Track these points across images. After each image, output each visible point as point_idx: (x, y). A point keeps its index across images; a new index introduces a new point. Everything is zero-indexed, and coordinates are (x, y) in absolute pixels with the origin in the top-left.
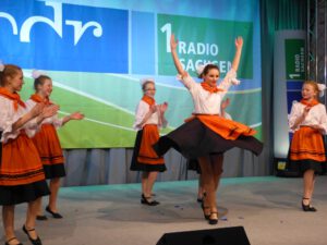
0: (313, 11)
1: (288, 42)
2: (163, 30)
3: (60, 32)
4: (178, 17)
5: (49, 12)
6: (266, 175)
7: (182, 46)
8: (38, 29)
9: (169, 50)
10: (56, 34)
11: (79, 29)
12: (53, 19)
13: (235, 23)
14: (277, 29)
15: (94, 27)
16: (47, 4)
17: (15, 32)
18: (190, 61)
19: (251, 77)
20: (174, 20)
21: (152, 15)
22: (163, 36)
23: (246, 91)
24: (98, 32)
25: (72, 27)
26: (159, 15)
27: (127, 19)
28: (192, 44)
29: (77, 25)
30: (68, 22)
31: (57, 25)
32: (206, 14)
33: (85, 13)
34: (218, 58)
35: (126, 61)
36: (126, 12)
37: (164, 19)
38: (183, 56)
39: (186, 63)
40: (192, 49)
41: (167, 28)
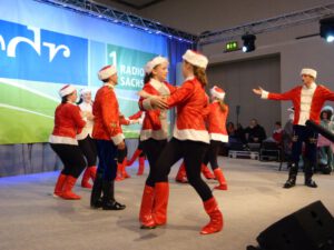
2: (111, 55)
4: (120, 48)
5: (30, 35)
7: (122, 67)
8: (21, 46)
10: (35, 52)
12: (33, 40)
15: (63, 50)
16: (29, 28)
17: (3, 48)
18: (128, 79)
20: (119, 50)
21: (103, 44)
22: (110, 60)
24: (67, 53)
28: (128, 67)
29: (51, 46)
30: (45, 44)
31: (36, 45)
33: (57, 38)
36: (85, 41)
37: (111, 48)
38: (123, 75)
39: (125, 80)
40: (129, 71)
41: (113, 54)
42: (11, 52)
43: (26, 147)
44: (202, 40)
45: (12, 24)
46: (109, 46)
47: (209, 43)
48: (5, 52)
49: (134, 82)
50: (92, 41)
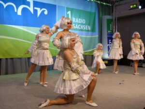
0: (112, 10)
1: (108, 20)
5: (28, 4)
7: (74, 19)
13: (90, 12)
15: (45, 11)
17: (16, 11)
18: (77, 25)
19: (95, 31)
20: (72, 10)
21: (64, 7)
23: (94, 36)
24: (46, 13)
25: (37, 11)
28: (77, 19)
29: (38, 9)
30: (35, 8)
31: (31, 9)
32: (81, 8)
33: (41, 5)
34: (85, 24)
38: (74, 23)
39: (75, 26)
40: (77, 21)
41: (69, 12)
42: (19, 13)
43: (27, 59)
44: (116, 4)
46: (67, 8)
47: (120, 5)
49: (80, 27)
50: (58, 6)
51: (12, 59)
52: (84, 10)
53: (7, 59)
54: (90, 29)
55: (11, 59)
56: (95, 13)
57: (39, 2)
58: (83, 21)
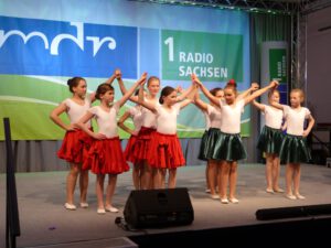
2: (166, 42)
3: (82, 46)
4: (179, 32)
6: (254, 162)
7: (182, 55)
8: (65, 44)
9: (171, 58)
10: (79, 48)
11: (97, 43)
13: (228, 35)
14: (264, 40)
15: (109, 42)
16: (72, 24)
17: (47, 47)
18: (189, 68)
19: (241, 81)
20: (177, 35)
21: (157, 30)
22: (166, 48)
25: (91, 43)
26: (163, 31)
27: (136, 35)
28: (190, 54)
30: (89, 38)
31: (79, 41)
32: (202, 28)
33: (102, 31)
34: (213, 65)
35: (135, 69)
36: (135, 29)
37: (167, 34)
38: (183, 63)
39: (185, 70)
40: (190, 58)
41: (170, 41)
42: (54, 50)
45: (55, 23)
48: (49, 51)
49: (198, 72)
50: (142, 29)
51: (39, 141)
52: (211, 32)
53: (28, 141)
54: (226, 76)
55: (37, 141)
56: (242, 37)
57: (96, 25)
58: (208, 58)
